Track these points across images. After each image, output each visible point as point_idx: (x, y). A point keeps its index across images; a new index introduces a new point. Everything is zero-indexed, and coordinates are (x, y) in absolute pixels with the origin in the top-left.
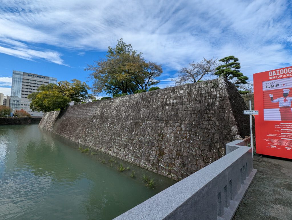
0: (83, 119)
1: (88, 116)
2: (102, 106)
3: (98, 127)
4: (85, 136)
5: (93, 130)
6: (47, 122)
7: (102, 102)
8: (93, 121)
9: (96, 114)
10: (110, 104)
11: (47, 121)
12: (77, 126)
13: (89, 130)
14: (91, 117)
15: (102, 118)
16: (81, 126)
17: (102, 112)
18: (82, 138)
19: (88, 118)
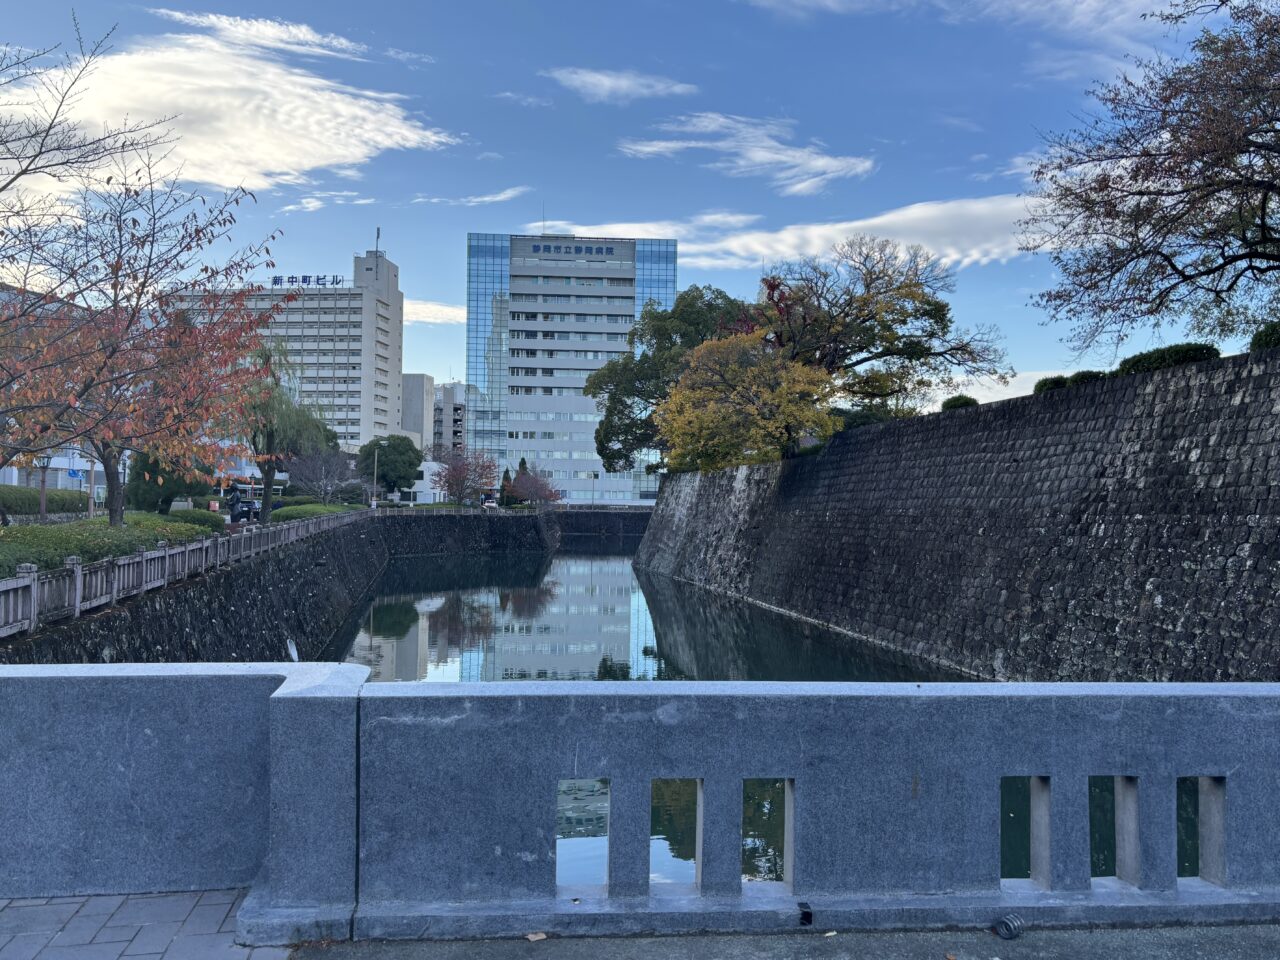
0: (992, 514)
1: (1040, 492)
2: (1150, 415)
3: (1149, 573)
4: (1041, 632)
5: (1100, 595)
6: (692, 535)
7: (1149, 389)
8: (1085, 531)
9: (1110, 483)
10: (1237, 400)
11: (694, 534)
12: (956, 566)
13: (1062, 591)
14: (1062, 502)
15: (1176, 509)
16: (990, 561)
17: (1161, 461)
18: (1017, 642)
19: (1038, 506)
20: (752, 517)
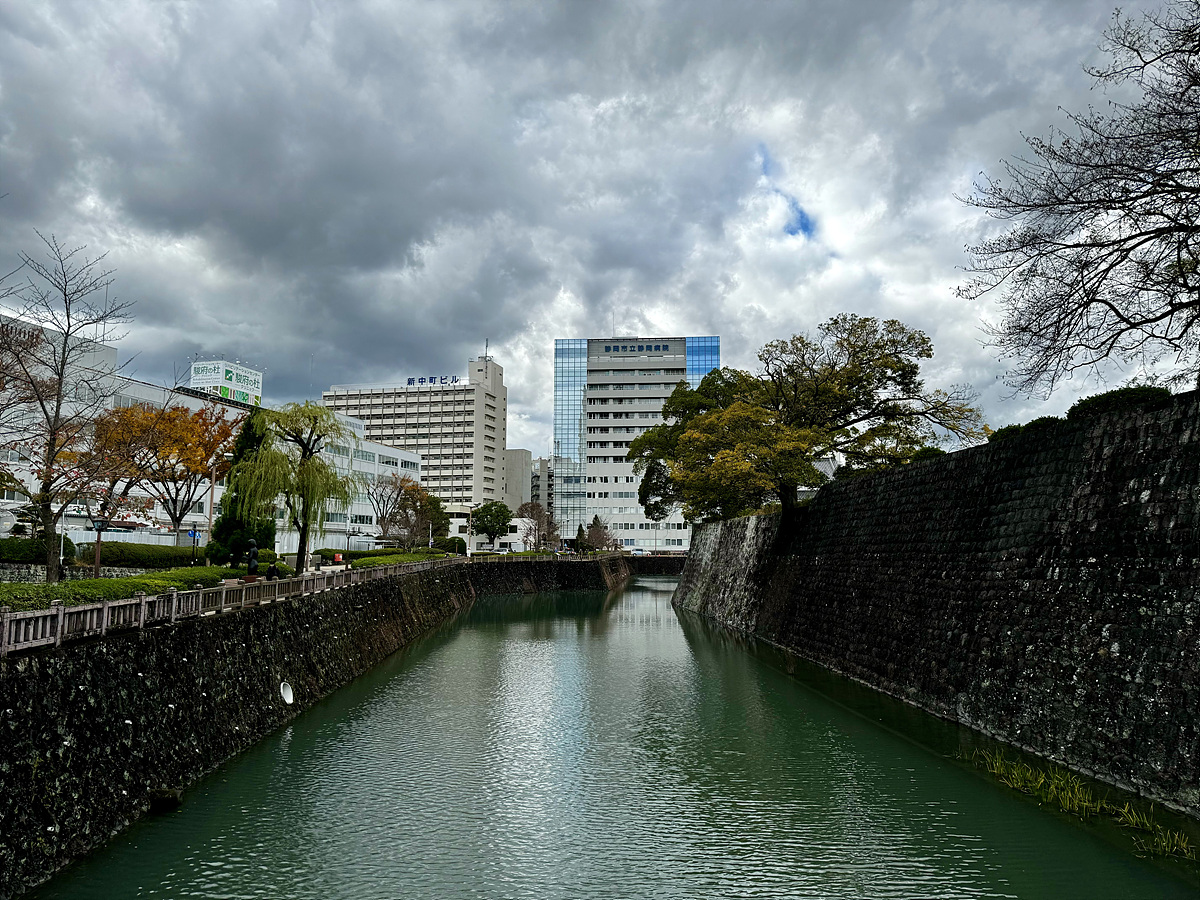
2: (1099, 458)
3: (1105, 619)
4: (1001, 678)
5: (1057, 641)
8: (1041, 575)
9: (1063, 526)
10: (1185, 439)
11: (716, 576)
13: (1020, 636)
14: (1018, 546)
17: (1113, 503)
19: (995, 550)
20: (759, 562)
